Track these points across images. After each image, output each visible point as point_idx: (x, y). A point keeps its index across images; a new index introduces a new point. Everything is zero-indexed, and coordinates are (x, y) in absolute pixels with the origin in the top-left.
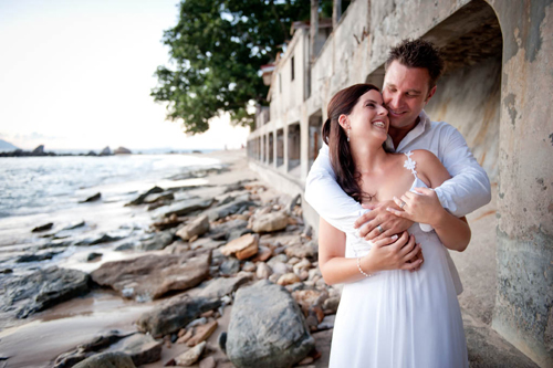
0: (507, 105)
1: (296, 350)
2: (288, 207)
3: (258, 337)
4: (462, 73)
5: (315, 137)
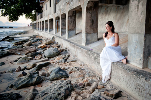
1: (58, 53)
3: (51, 52)
5: (57, 23)
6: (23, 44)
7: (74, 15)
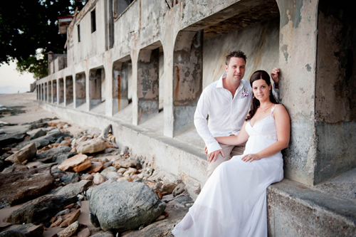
0: (283, 51)
1: (155, 210)
2: (102, 135)
3: (128, 205)
5: (119, 80)
6: (6, 151)
7: (197, 46)
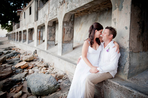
0: (113, 21)
1: (56, 87)
3: (44, 85)
4: (86, 16)
7: (72, 20)
